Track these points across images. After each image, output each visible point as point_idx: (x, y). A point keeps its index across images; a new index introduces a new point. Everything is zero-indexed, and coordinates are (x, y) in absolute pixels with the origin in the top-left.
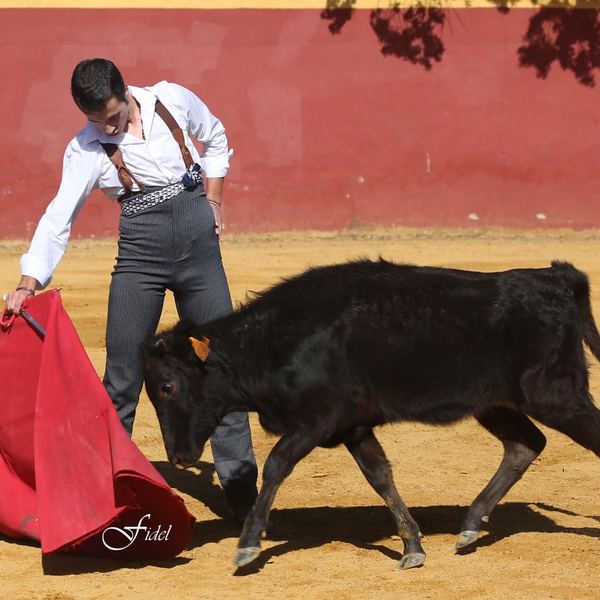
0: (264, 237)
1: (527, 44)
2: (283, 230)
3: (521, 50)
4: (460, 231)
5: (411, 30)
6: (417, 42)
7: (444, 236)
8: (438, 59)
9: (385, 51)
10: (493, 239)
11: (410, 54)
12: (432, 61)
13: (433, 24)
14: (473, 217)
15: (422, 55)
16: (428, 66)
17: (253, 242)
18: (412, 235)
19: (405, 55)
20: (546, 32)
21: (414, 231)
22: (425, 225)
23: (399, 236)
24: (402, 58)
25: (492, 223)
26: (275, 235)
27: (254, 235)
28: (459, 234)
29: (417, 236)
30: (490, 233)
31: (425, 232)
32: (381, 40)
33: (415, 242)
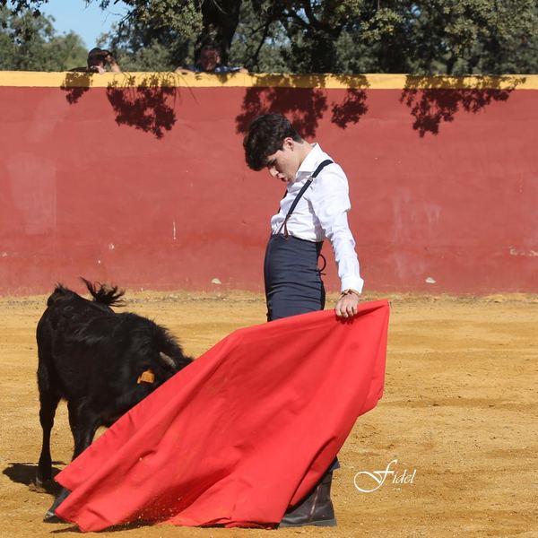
0: (22, 300)
1: (244, 112)
2: (39, 293)
3: (239, 119)
4: (204, 295)
5: (144, 100)
6: (149, 112)
7: (189, 298)
8: (169, 128)
9: (119, 120)
10: (236, 302)
11: (143, 124)
12: (163, 130)
13: (165, 95)
14: (216, 281)
15: (154, 125)
16: (159, 135)
17: (11, 305)
18: (159, 298)
19: (138, 124)
20: (262, 101)
21: (161, 295)
22: (171, 289)
23: (147, 300)
24: (134, 126)
25: (233, 287)
26: (32, 298)
27: (12, 298)
28: (202, 297)
29: (164, 299)
30: (232, 296)
31: (171, 296)
32: (116, 110)
33: (162, 304)
